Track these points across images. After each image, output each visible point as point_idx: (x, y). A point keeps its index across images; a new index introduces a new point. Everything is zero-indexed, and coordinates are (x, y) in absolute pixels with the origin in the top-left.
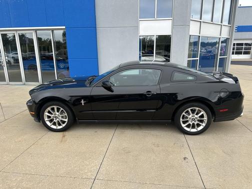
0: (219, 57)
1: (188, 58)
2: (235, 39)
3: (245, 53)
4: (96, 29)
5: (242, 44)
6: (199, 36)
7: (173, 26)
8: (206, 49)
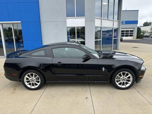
0: (113, 38)
1: (95, 39)
2: (122, 28)
3: (131, 36)
4: (40, 23)
5: (128, 31)
6: (101, 27)
7: (86, 21)
8: (109, 34)
